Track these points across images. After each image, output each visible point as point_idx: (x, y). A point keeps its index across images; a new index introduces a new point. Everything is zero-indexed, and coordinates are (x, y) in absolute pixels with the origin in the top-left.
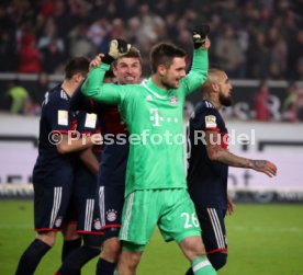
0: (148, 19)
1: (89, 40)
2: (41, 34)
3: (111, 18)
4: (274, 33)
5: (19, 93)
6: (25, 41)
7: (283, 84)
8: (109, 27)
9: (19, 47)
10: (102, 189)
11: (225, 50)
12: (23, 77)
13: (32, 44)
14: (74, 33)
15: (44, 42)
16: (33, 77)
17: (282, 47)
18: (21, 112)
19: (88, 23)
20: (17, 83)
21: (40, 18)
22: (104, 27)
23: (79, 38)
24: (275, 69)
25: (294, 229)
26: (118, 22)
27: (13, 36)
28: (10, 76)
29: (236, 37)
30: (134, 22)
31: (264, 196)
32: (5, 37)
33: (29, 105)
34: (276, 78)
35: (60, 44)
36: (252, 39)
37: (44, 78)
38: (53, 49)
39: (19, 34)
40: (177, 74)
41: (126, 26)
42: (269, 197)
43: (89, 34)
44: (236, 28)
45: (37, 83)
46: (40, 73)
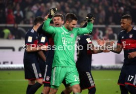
0: (54, 3)
1: (32, 12)
2: (14, 9)
3: (40, 3)
4: (100, 8)
5: (7, 31)
6: (9, 12)
7: (104, 26)
8: (39, 7)
9: (7, 14)
10: (47, 66)
11: (82, 14)
12: (8, 25)
13: (12, 13)
14: (26, 9)
15: (15, 12)
16: (12, 25)
17: (103, 13)
18: (8, 38)
19: (32, 5)
20: (6, 28)
21: (14, 3)
22: (38, 7)
23: (29, 11)
24: (101, 21)
25: (109, 79)
26: (43, 5)
27: (4, 10)
28: (4, 25)
29: (86, 9)
30: (49, 4)
31: (97, 68)
32: (2, 11)
33: (10, 36)
34: (101, 24)
35: (21, 13)
36: (92, 10)
37: (16, 25)
38: (18, 15)
39: (6, 10)
40: (72, 26)
41: (46, 6)
42: (100, 68)
43: (32, 9)
44: (86, 6)
45: (13, 27)
46: (14, 24)
